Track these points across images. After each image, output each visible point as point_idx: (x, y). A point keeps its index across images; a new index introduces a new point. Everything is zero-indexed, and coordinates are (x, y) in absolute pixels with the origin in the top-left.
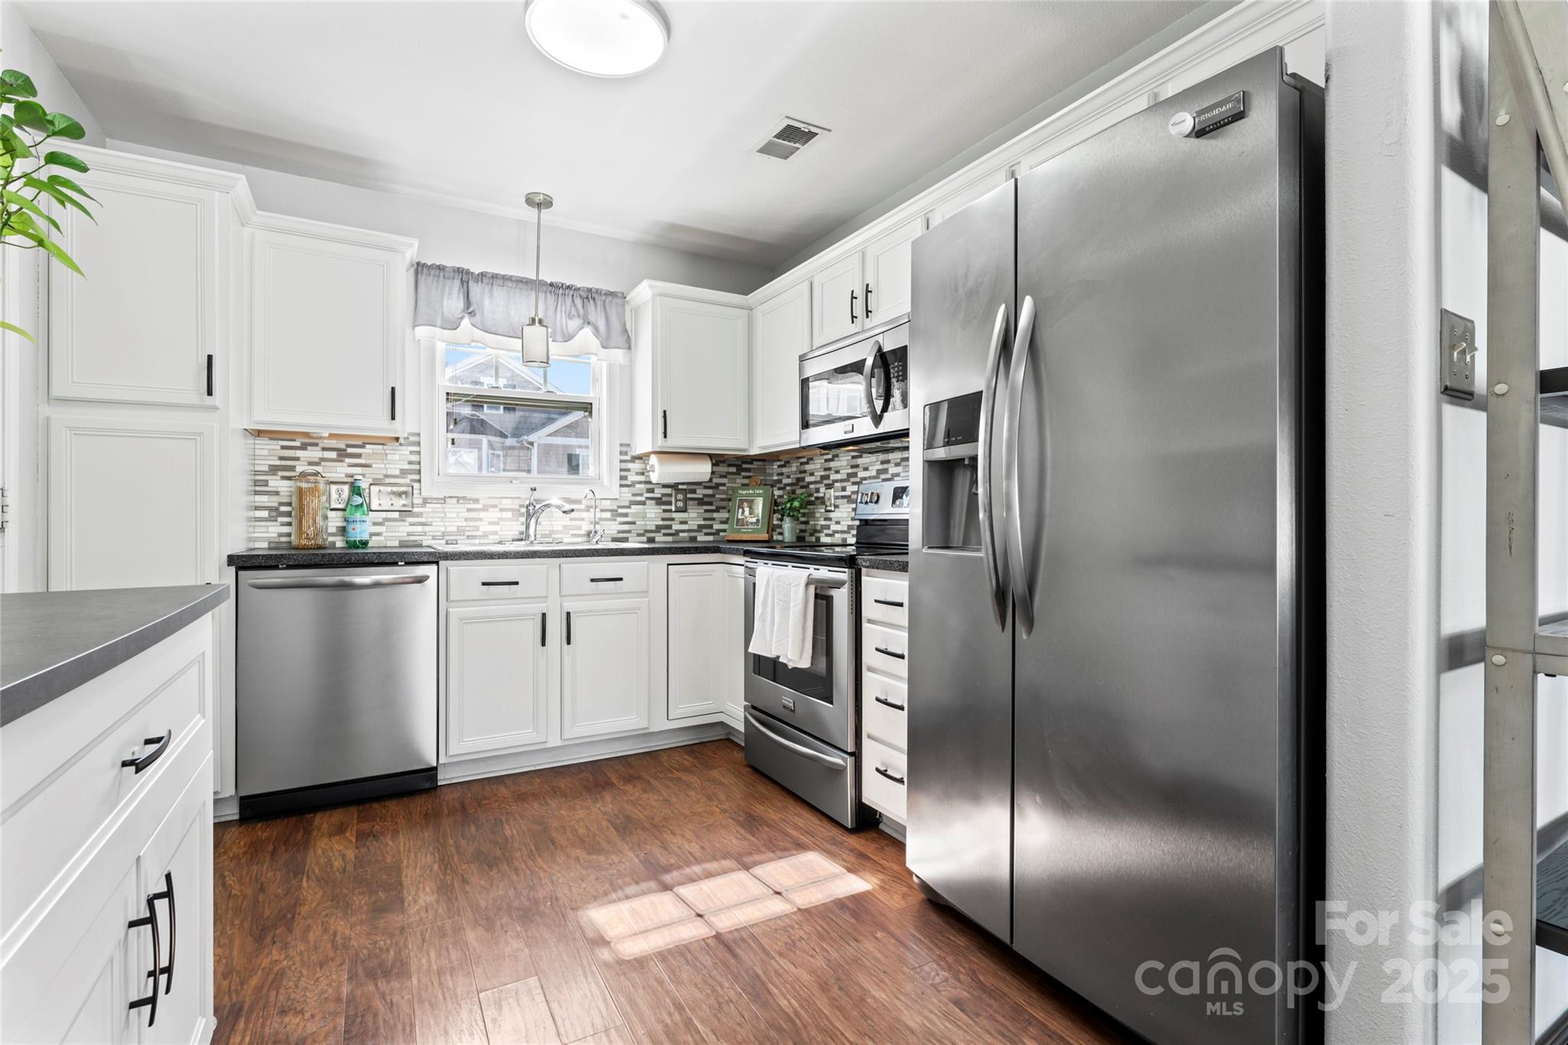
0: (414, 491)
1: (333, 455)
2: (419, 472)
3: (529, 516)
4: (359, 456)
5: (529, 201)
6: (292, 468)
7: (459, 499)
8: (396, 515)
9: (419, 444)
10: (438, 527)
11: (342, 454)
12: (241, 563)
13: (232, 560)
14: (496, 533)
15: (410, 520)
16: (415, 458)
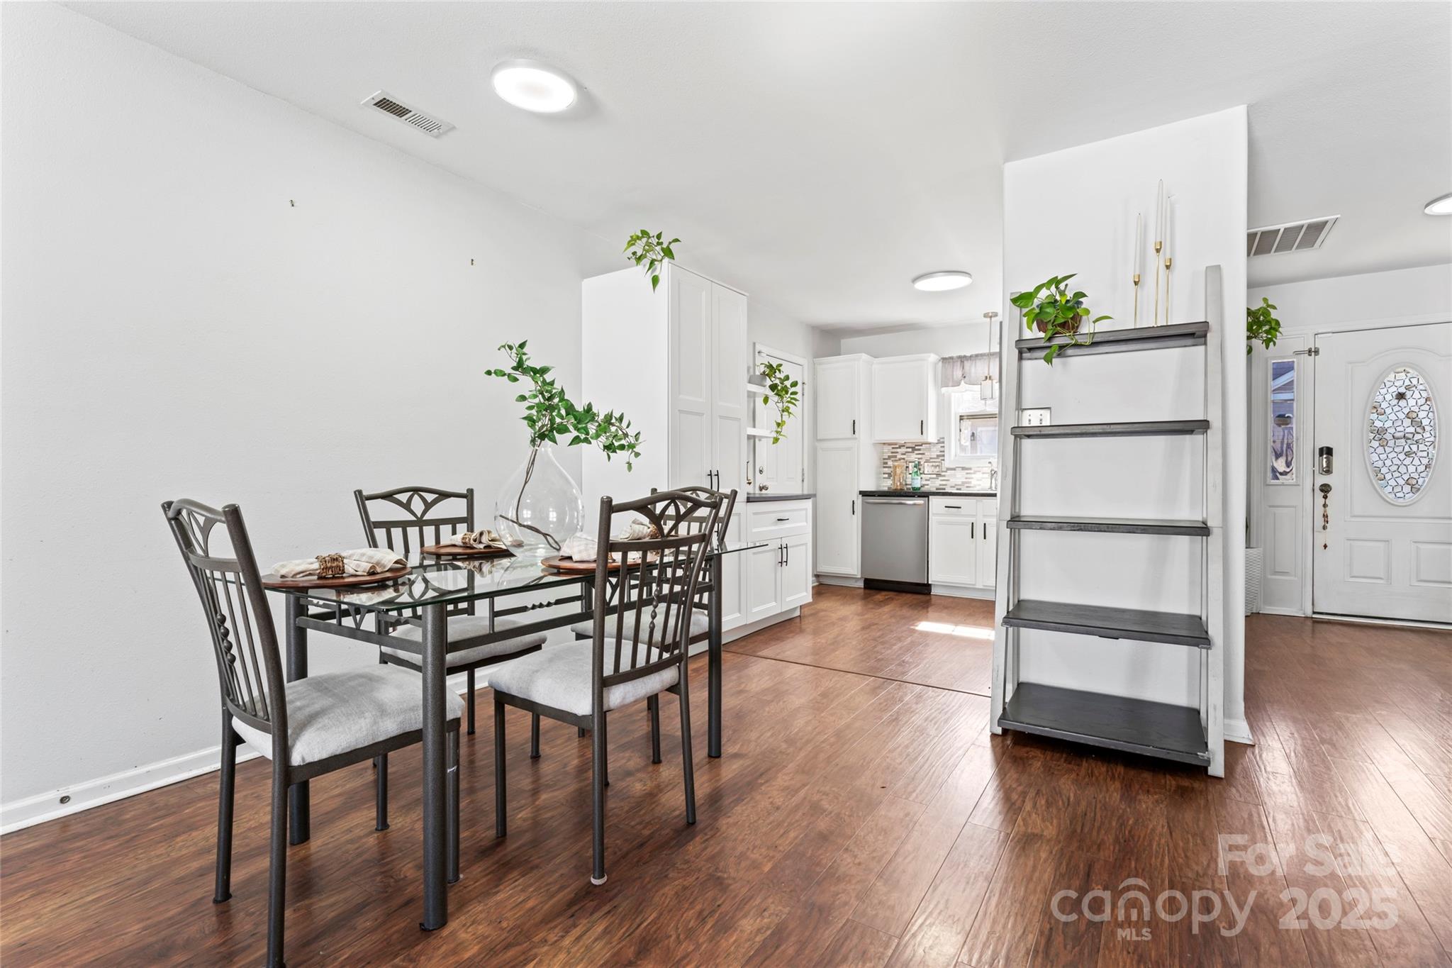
0: (942, 465)
1: (910, 450)
2: (944, 456)
3: (992, 475)
4: (919, 450)
5: (986, 316)
6: (896, 457)
7: (963, 469)
8: (935, 476)
9: (943, 443)
10: (953, 481)
11: (914, 449)
12: (864, 494)
13: (861, 493)
14: (979, 485)
15: (941, 478)
16: (942, 449)
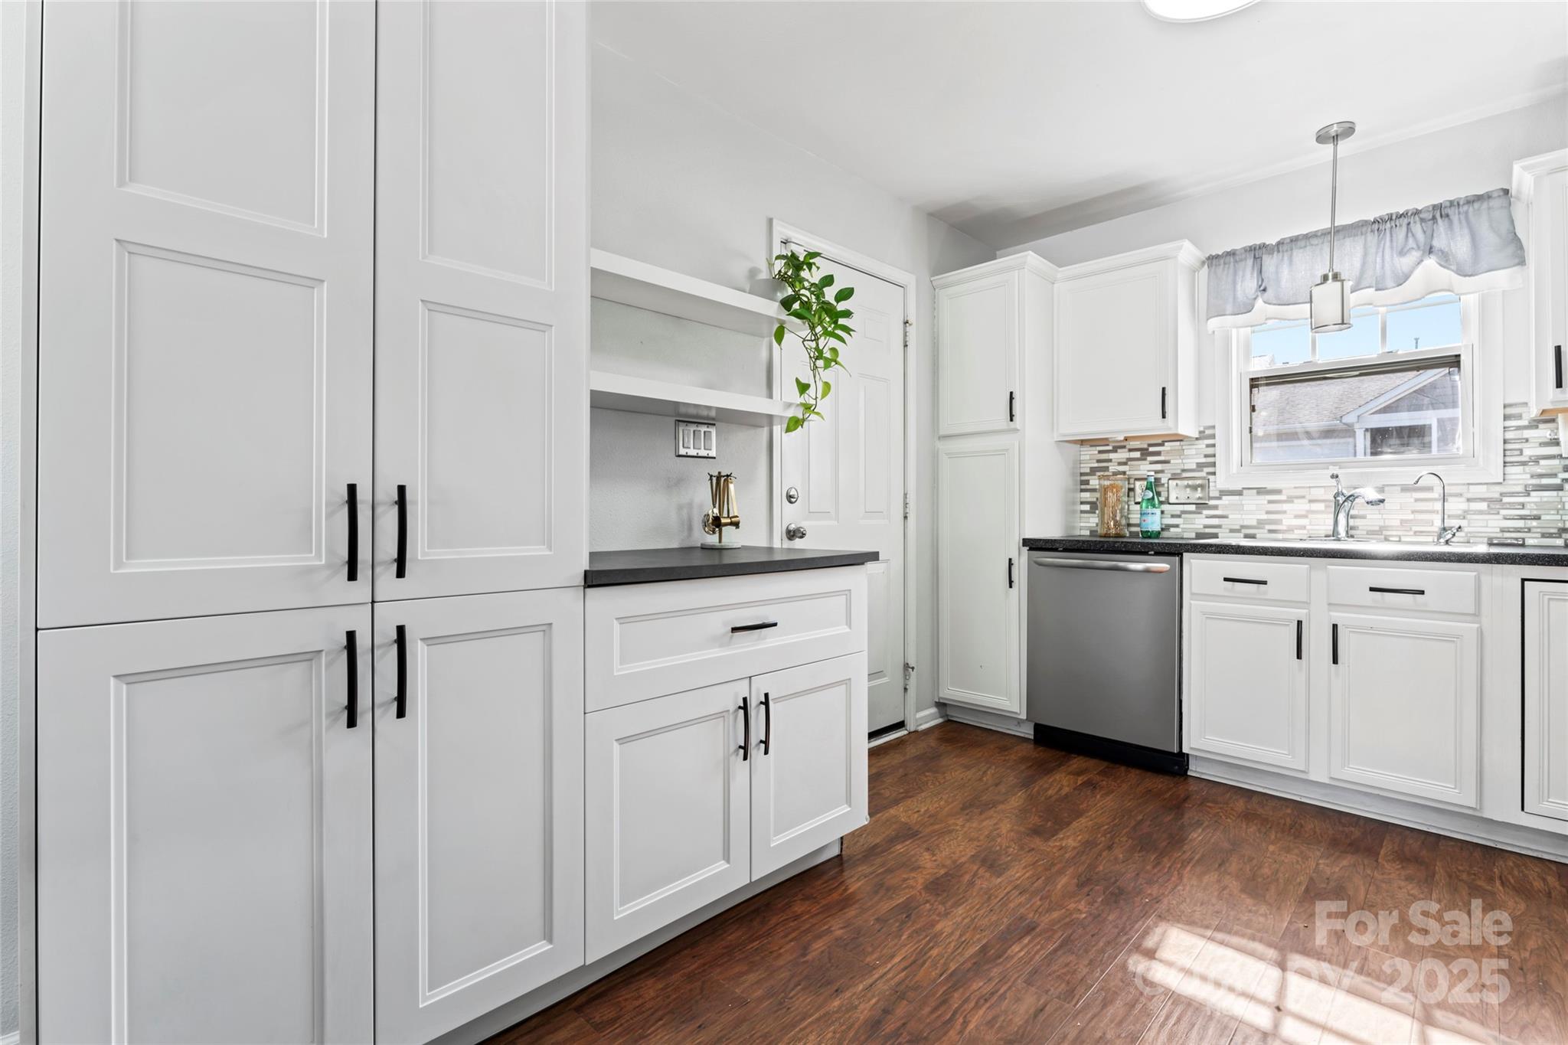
0: (1211, 484)
1: (1137, 454)
2: (1214, 465)
3: (1338, 507)
4: (1158, 453)
5: (1322, 138)
6: (1106, 469)
7: (1261, 491)
8: (1193, 508)
9: (1213, 436)
10: (1235, 519)
11: (1145, 453)
12: (1033, 545)
13: (1026, 542)
14: (1304, 527)
15: (1206, 512)
16: (1210, 451)
